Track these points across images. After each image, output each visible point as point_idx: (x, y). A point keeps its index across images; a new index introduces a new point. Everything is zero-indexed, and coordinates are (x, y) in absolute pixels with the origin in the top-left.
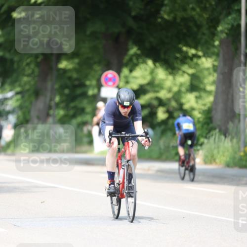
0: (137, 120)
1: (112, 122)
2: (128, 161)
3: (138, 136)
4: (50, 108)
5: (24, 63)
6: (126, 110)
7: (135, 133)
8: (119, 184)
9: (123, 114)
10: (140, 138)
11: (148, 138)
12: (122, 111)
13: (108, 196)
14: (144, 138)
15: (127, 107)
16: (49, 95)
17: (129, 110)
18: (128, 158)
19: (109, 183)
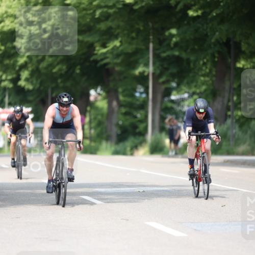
0: (210, 122)
1: (191, 124)
2: (203, 154)
3: (210, 134)
4: (228, 109)
5: (201, 62)
6: (201, 115)
7: (209, 132)
8: (198, 171)
9: (199, 118)
10: (212, 136)
11: (218, 136)
12: (198, 116)
13: (190, 180)
14: (215, 136)
15: (202, 113)
16: (227, 95)
17: (204, 115)
18: (203, 151)
19: (190, 167)
